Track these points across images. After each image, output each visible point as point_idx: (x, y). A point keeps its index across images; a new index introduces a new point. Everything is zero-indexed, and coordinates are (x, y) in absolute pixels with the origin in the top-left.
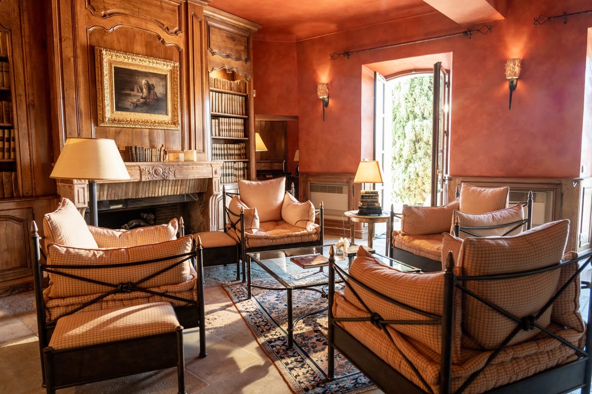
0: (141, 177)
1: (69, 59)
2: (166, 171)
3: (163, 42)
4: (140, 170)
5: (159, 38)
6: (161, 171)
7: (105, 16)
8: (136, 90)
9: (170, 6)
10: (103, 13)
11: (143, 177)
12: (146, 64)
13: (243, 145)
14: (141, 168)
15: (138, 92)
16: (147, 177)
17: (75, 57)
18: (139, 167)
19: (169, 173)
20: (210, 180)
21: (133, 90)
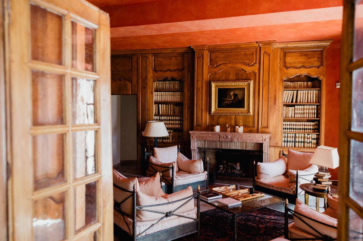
0: (219, 139)
1: (200, 88)
2: (233, 137)
3: (245, 71)
4: (219, 136)
5: (243, 70)
6: (230, 137)
7: (216, 66)
8: (228, 97)
9: (250, 52)
10: (216, 65)
11: (220, 139)
12: (234, 84)
13: (316, 123)
14: (220, 135)
15: (229, 98)
16: (222, 139)
17: (202, 87)
18: (219, 134)
19: (234, 138)
20: (261, 145)
21: (227, 98)
